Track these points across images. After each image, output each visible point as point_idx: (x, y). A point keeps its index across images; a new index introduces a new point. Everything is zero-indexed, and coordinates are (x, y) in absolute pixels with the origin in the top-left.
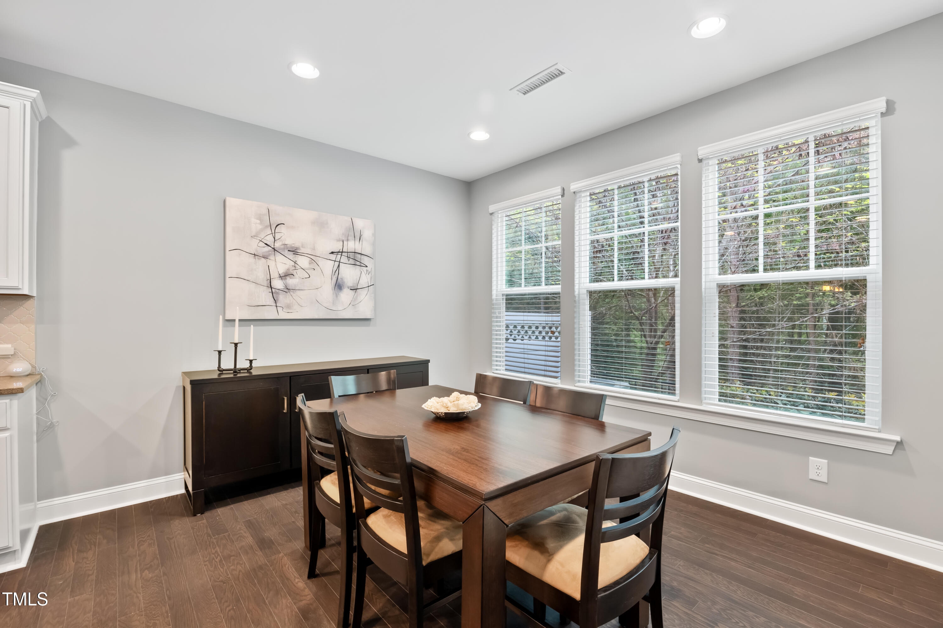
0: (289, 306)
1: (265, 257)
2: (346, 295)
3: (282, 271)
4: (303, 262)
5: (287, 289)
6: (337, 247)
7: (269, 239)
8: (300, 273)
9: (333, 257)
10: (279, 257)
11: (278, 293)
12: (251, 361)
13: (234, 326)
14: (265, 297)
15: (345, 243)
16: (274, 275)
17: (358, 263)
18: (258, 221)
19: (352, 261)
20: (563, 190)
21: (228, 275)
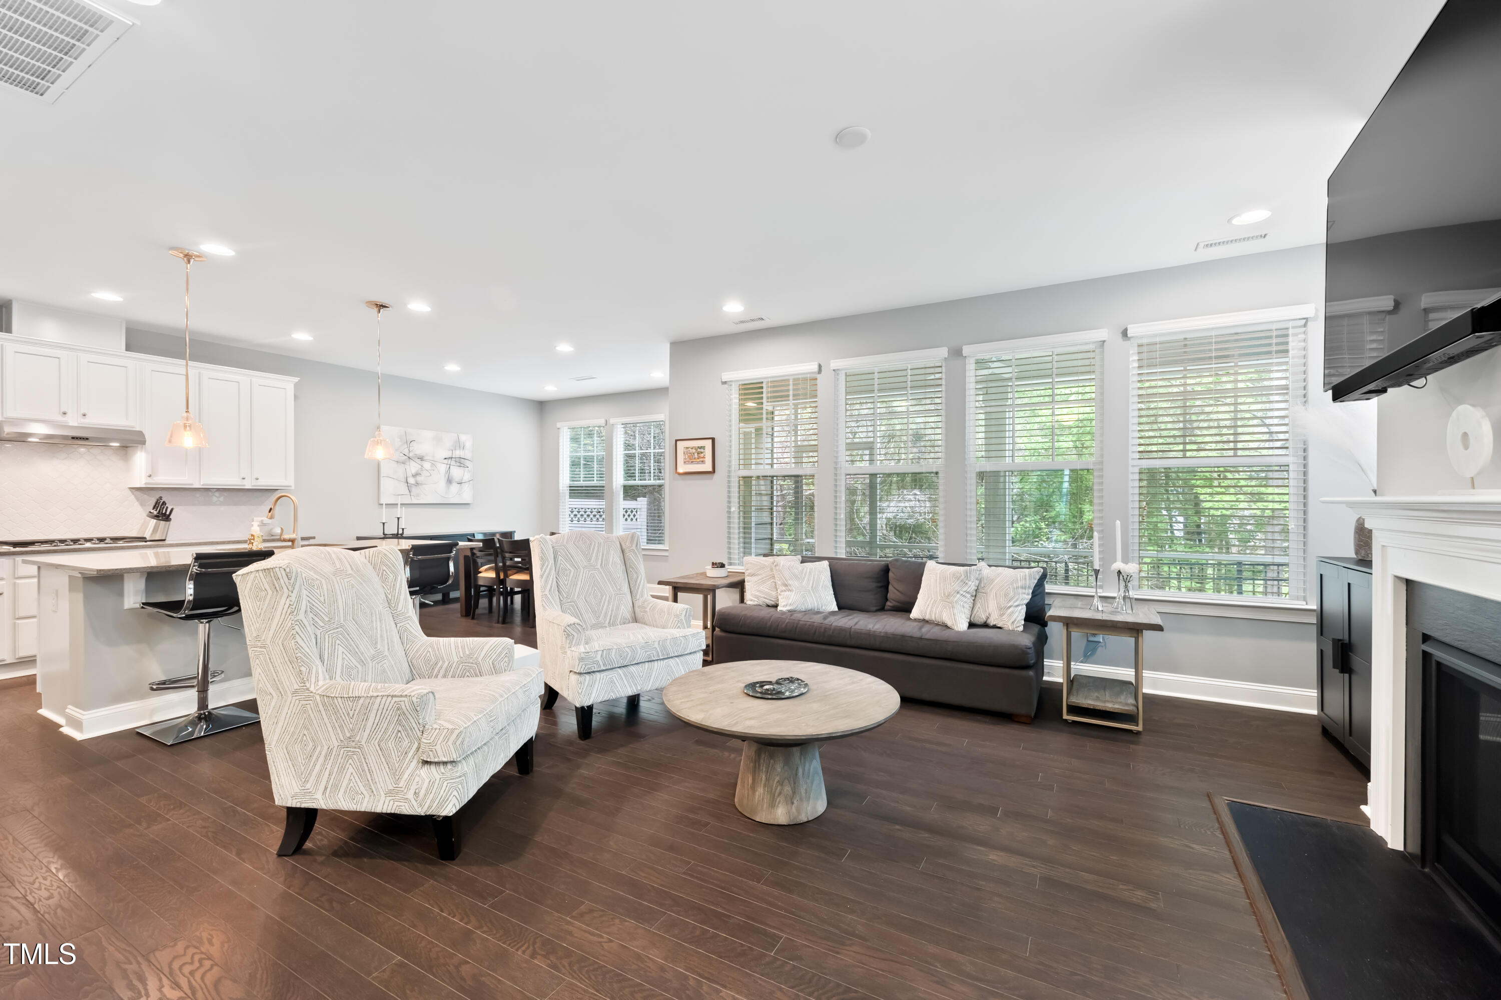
0: (418, 495)
1: (404, 463)
2: (454, 487)
3: (414, 472)
4: (427, 465)
5: (417, 484)
6: (449, 455)
7: (406, 451)
8: (425, 473)
9: (446, 461)
10: (412, 463)
11: (411, 487)
12: (403, 529)
13: (397, 508)
14: (404, 489)
15: (454, 452)
16: (409, 474)
17: (462, 465)
18: (399, 440)
19: (458, 464)
20: (606, 421)
21: (382, 475)
